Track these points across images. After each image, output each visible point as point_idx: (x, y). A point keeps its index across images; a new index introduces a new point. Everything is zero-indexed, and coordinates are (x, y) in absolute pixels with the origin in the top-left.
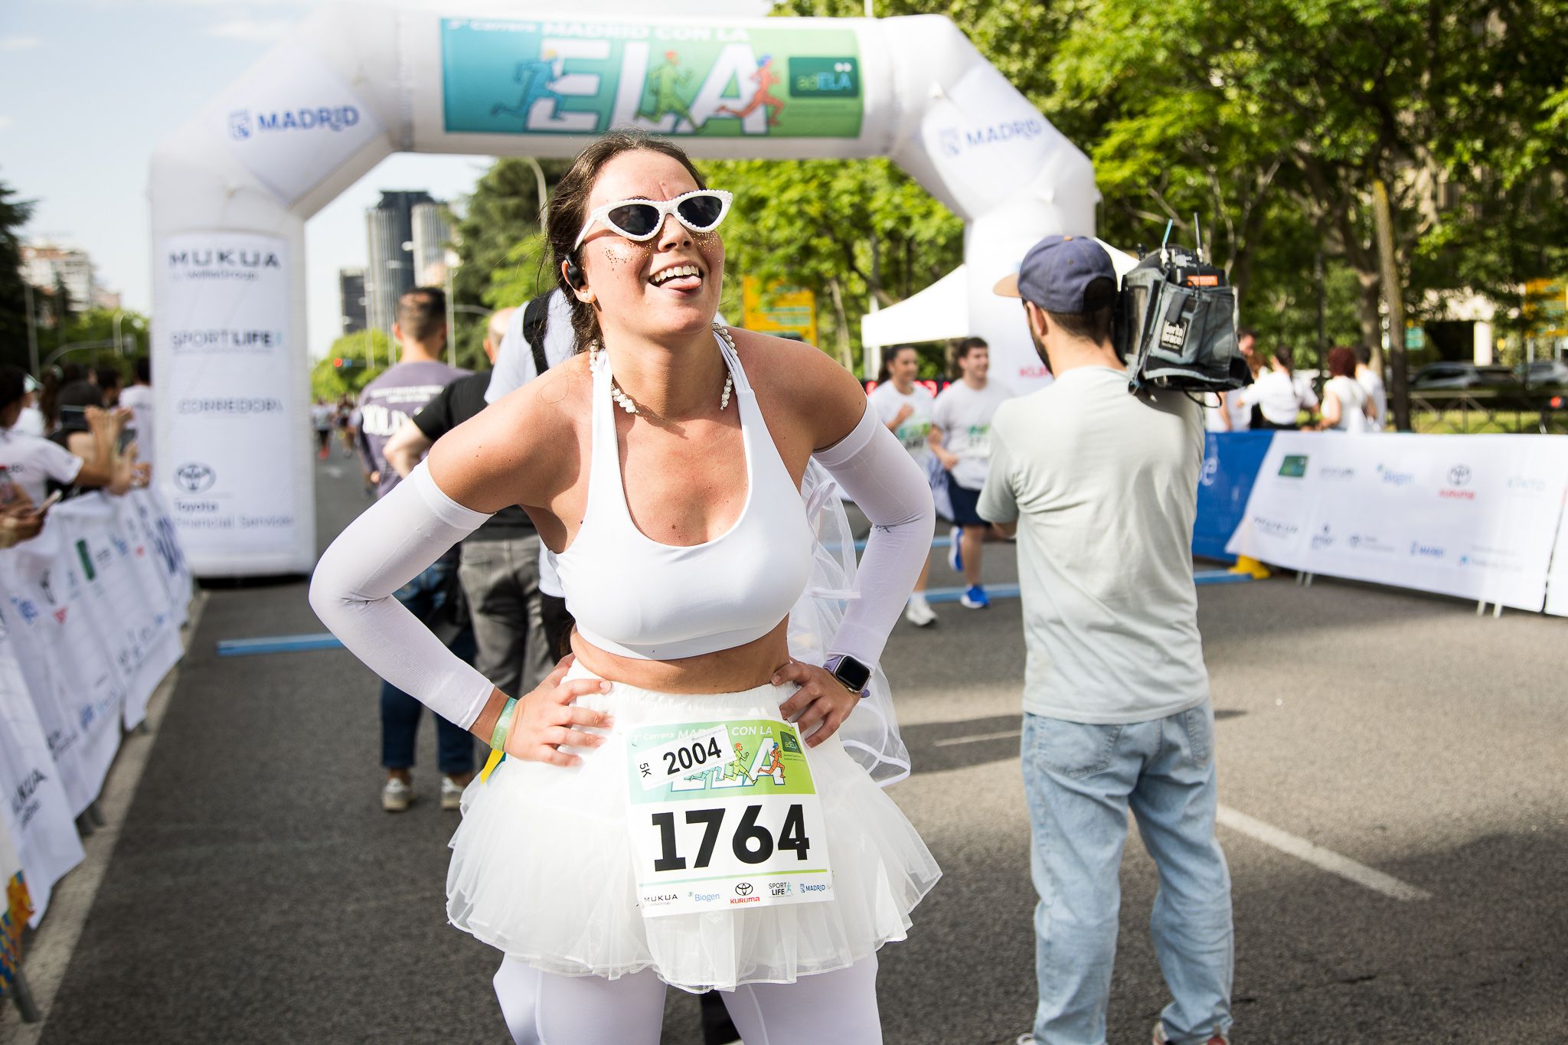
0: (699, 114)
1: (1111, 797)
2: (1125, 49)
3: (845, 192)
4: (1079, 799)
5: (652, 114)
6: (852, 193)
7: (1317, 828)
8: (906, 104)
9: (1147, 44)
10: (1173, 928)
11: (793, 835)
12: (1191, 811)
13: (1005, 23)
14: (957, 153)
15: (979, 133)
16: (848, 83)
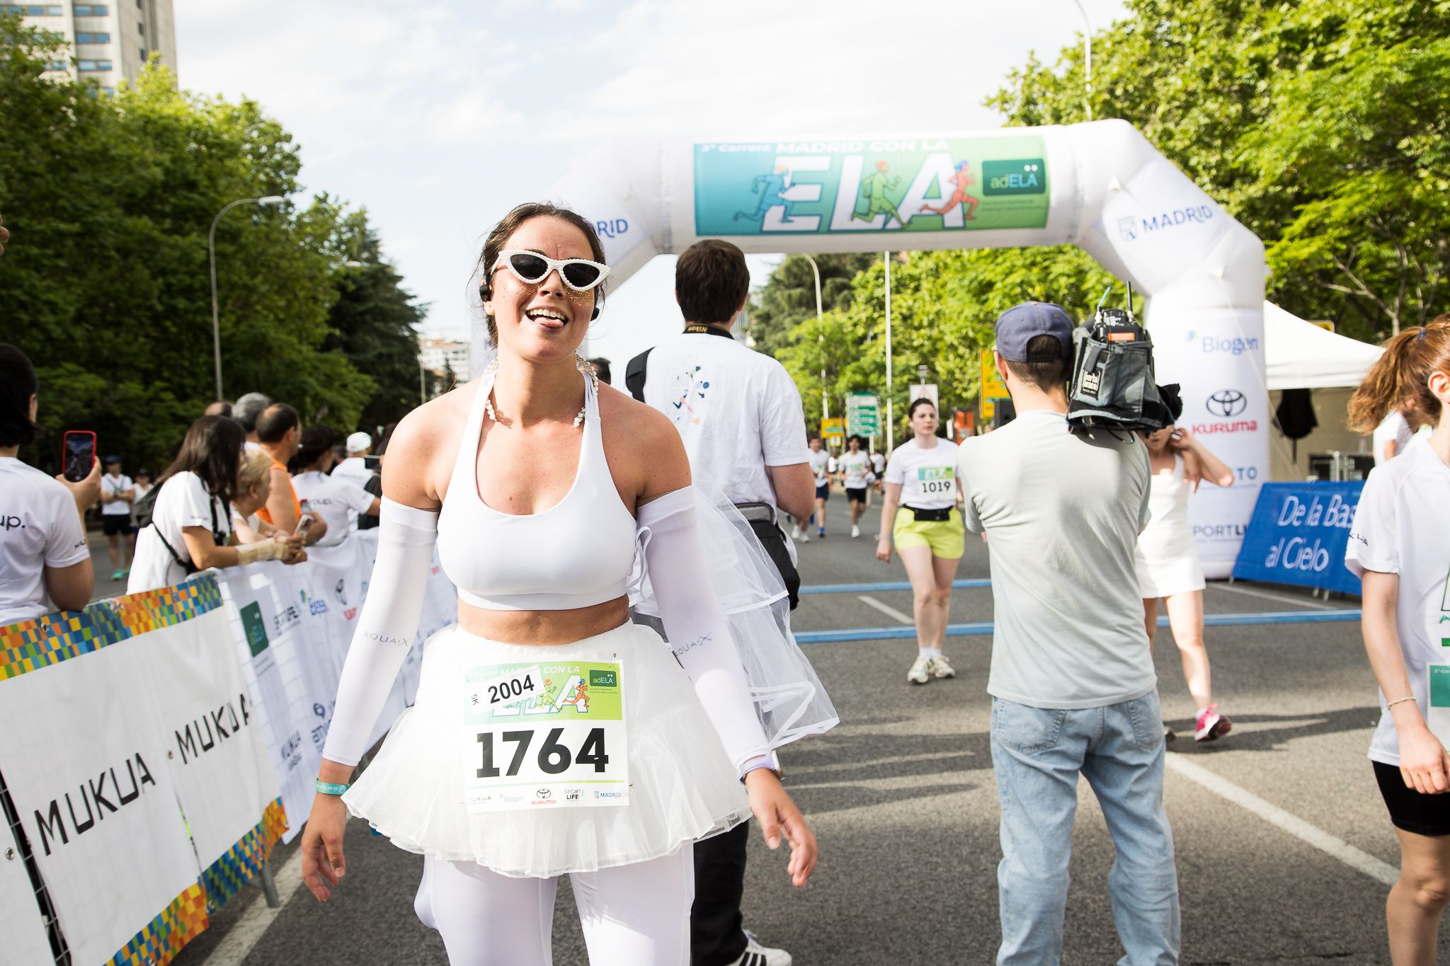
0: (905, 214)
1: (1060, 771)
2: (1300, 139)
3: (1062, 274)
4: (1032, 772)
5: (866, 215)
6: (1069, 276)
7: (1357, 829)
8: (1088, 197)
9: (1323, 134)
10: (1123, 888)
11: (592, 752)
12: (1136, 788)
13: (1205, 121)
14: (1134, 237)
15: (1154, 219)
16: (1034, 181)
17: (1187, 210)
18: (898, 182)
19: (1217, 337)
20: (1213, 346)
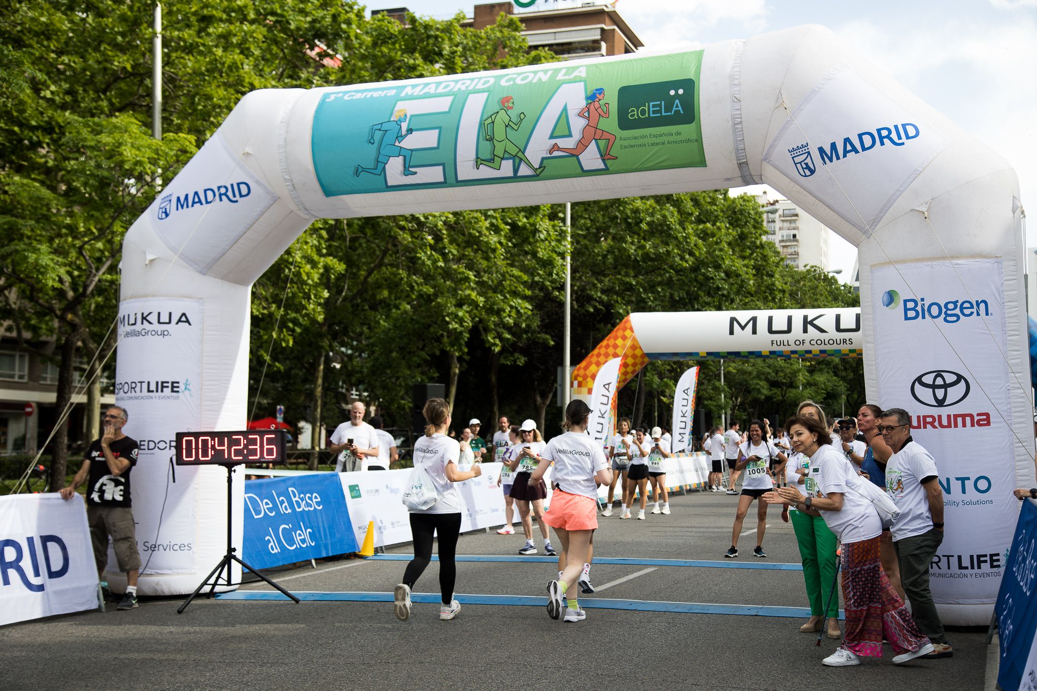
14: (812, 172)
15: (833, 146)
16: (680, 108)
17: (879, 131)
18: (522, 120)
19: (922, 300)
20: (917, 312)
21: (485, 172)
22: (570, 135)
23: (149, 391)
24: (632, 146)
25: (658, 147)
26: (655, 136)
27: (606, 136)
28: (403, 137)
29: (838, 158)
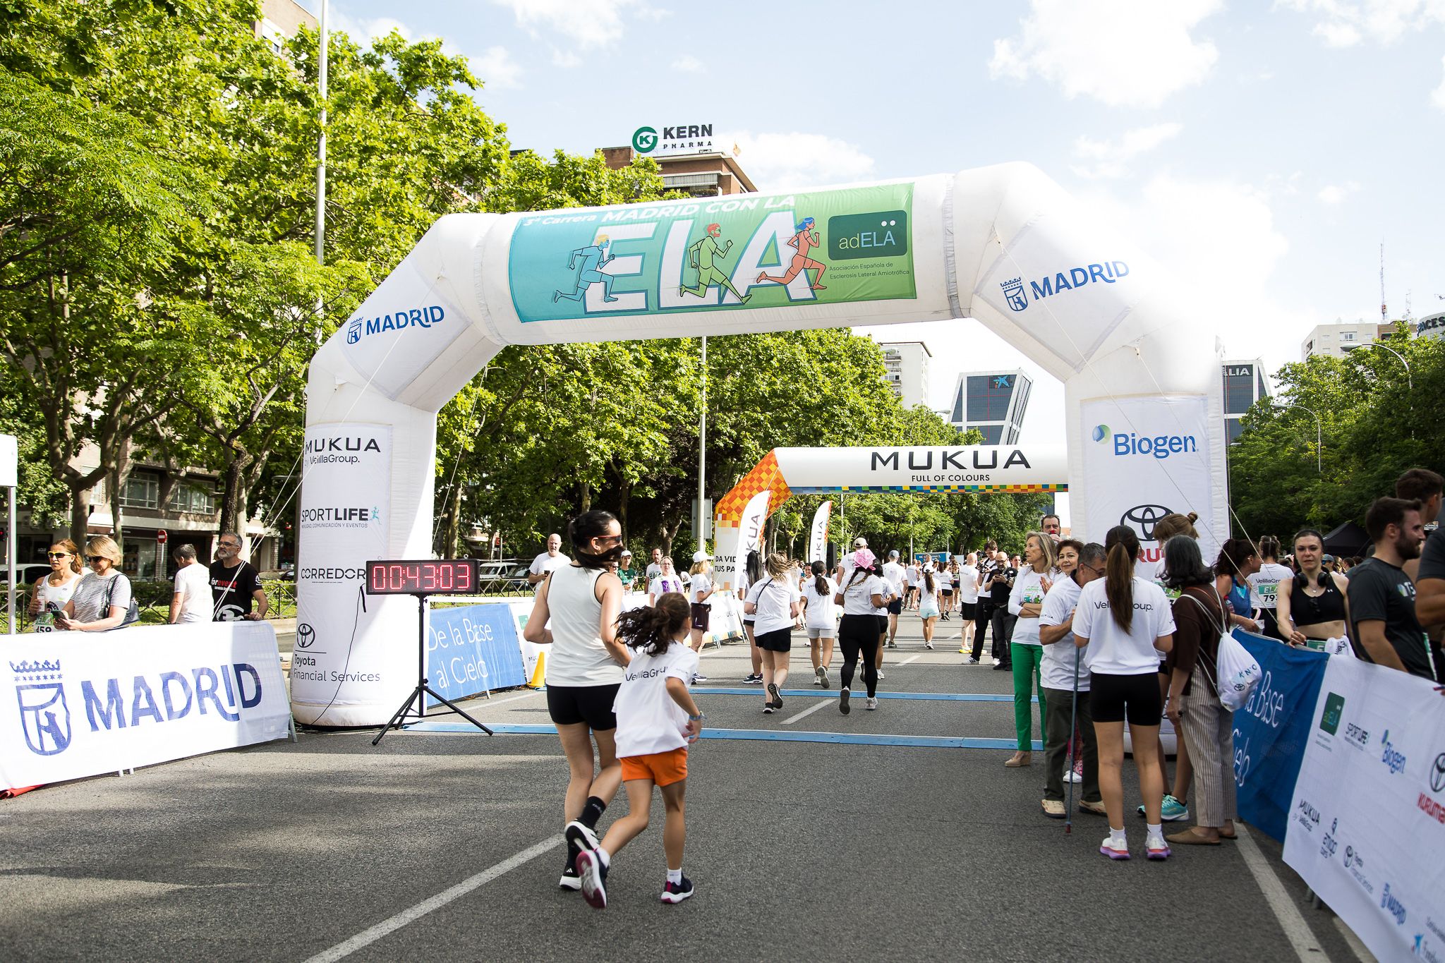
14: (1024, 306)
15: (1046, 281)
16: (892, 239)
17: (1091, 267)
18: (729, 248)
19: (1133, 435)
20: (1128, 447)
21: (689, 299)
22: (779, 264)
23: (337, 518)
24: (842, 276)
25: (868, 278)
26: (866, 267)
27: (817, 265)
28: (605, 263)
29: (1051, 293)
